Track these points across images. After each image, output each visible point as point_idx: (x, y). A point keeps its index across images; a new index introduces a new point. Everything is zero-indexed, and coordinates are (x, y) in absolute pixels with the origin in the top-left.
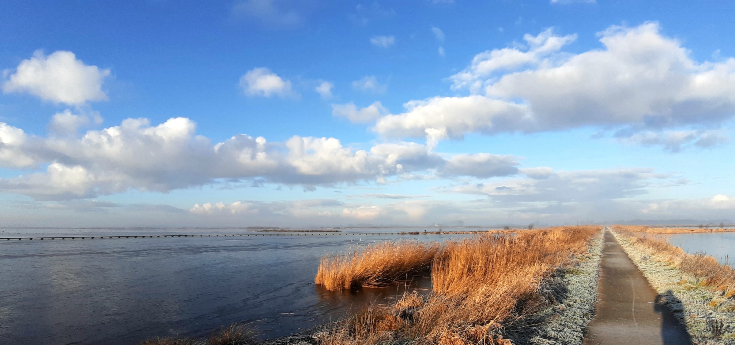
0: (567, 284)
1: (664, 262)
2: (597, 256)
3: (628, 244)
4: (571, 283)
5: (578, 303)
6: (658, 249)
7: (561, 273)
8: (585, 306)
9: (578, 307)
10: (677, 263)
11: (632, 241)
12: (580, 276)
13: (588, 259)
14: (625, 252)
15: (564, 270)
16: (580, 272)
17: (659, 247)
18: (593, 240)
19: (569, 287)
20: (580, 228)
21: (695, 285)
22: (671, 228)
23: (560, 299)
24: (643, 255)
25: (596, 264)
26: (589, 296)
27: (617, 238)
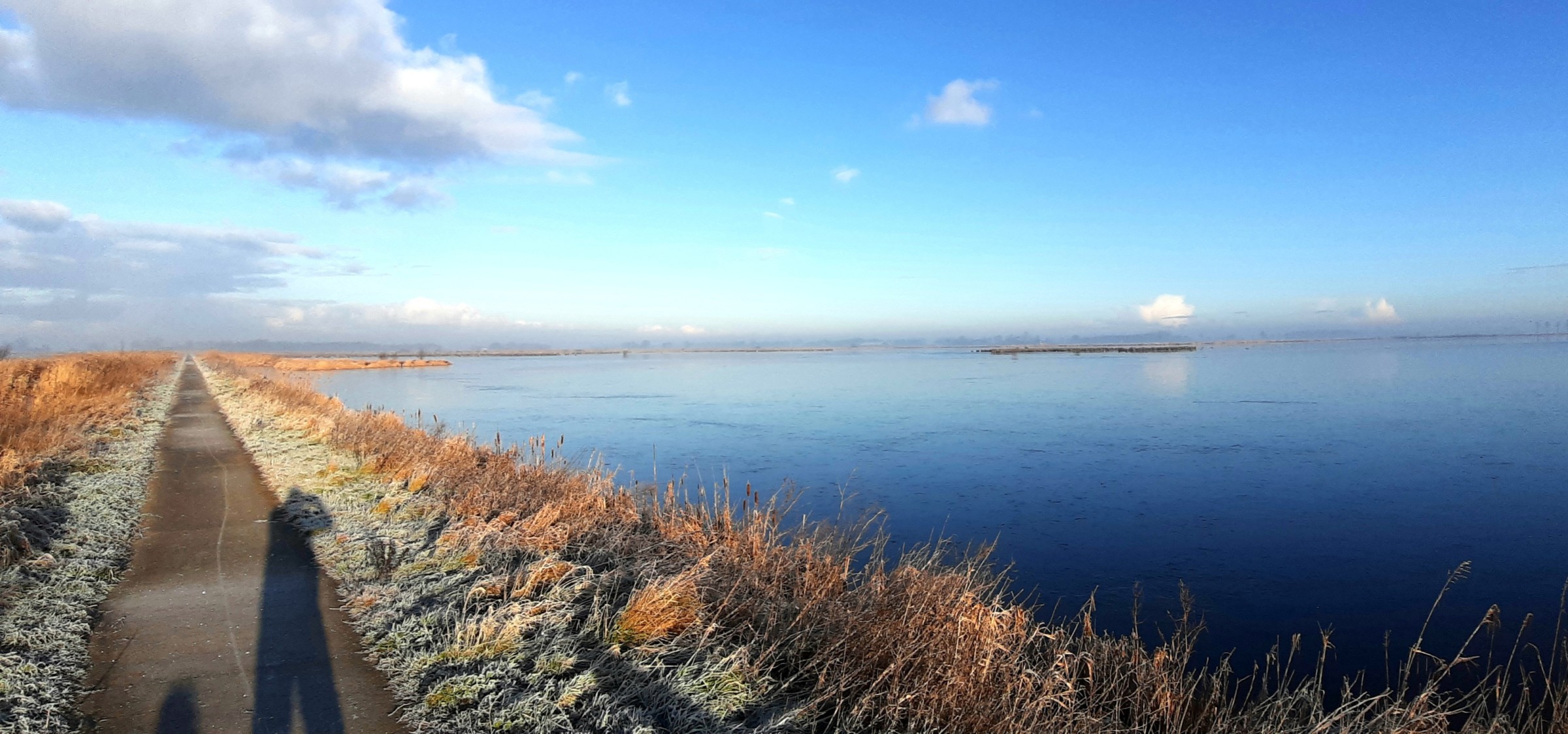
0: (66, 499)
1: (300, 430)
2: (156, 423)
3: (230, 394)
4: (79, 496)
5: (90, 545)
6: (290, 404)
7: (57, 472)
8: (106, 549)
9: (87, 555)
10: (323, 430)
11: (239, 387)
12: (105, 476)
13: (130, 431)
14: (221, 411)
15: (66, 463)
16: (106, 466)
17: (293, 399)
18: (152, 385)
19: (72, 507)
20: (124, 358)
21: (354, 473)
22: (326, 359)
23: (43, 541)
24: (257, 417)
25: (149, 443)
26: (119, 524)
27: (209, 381)
